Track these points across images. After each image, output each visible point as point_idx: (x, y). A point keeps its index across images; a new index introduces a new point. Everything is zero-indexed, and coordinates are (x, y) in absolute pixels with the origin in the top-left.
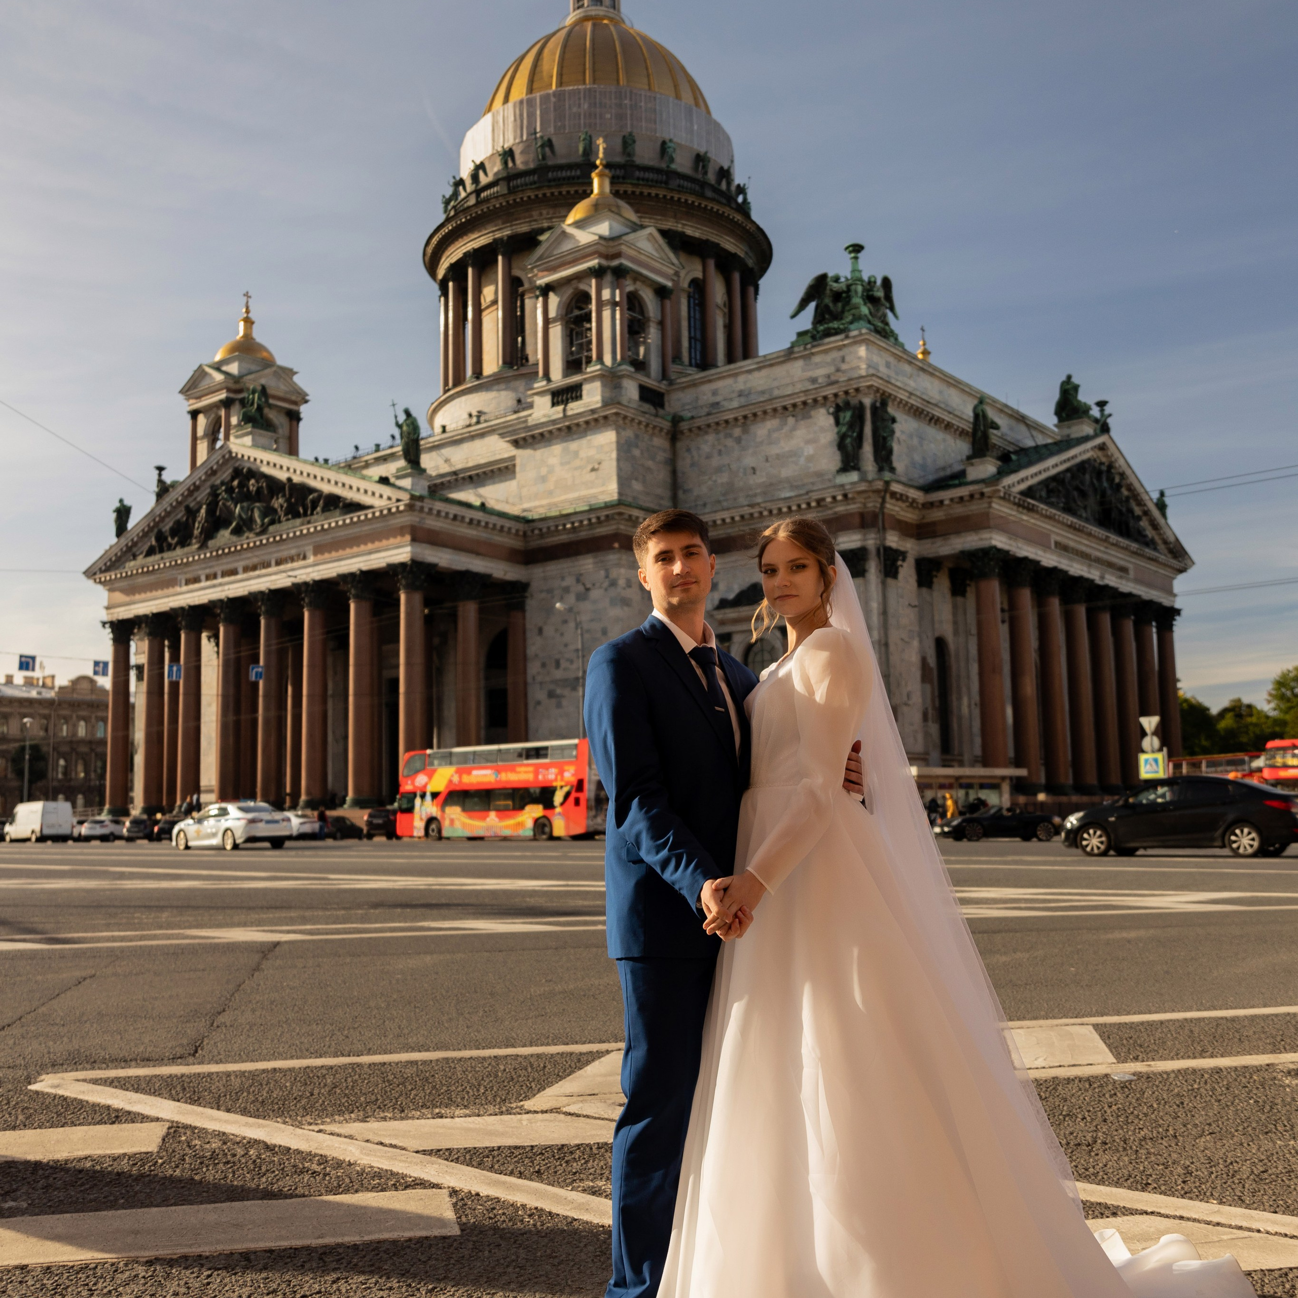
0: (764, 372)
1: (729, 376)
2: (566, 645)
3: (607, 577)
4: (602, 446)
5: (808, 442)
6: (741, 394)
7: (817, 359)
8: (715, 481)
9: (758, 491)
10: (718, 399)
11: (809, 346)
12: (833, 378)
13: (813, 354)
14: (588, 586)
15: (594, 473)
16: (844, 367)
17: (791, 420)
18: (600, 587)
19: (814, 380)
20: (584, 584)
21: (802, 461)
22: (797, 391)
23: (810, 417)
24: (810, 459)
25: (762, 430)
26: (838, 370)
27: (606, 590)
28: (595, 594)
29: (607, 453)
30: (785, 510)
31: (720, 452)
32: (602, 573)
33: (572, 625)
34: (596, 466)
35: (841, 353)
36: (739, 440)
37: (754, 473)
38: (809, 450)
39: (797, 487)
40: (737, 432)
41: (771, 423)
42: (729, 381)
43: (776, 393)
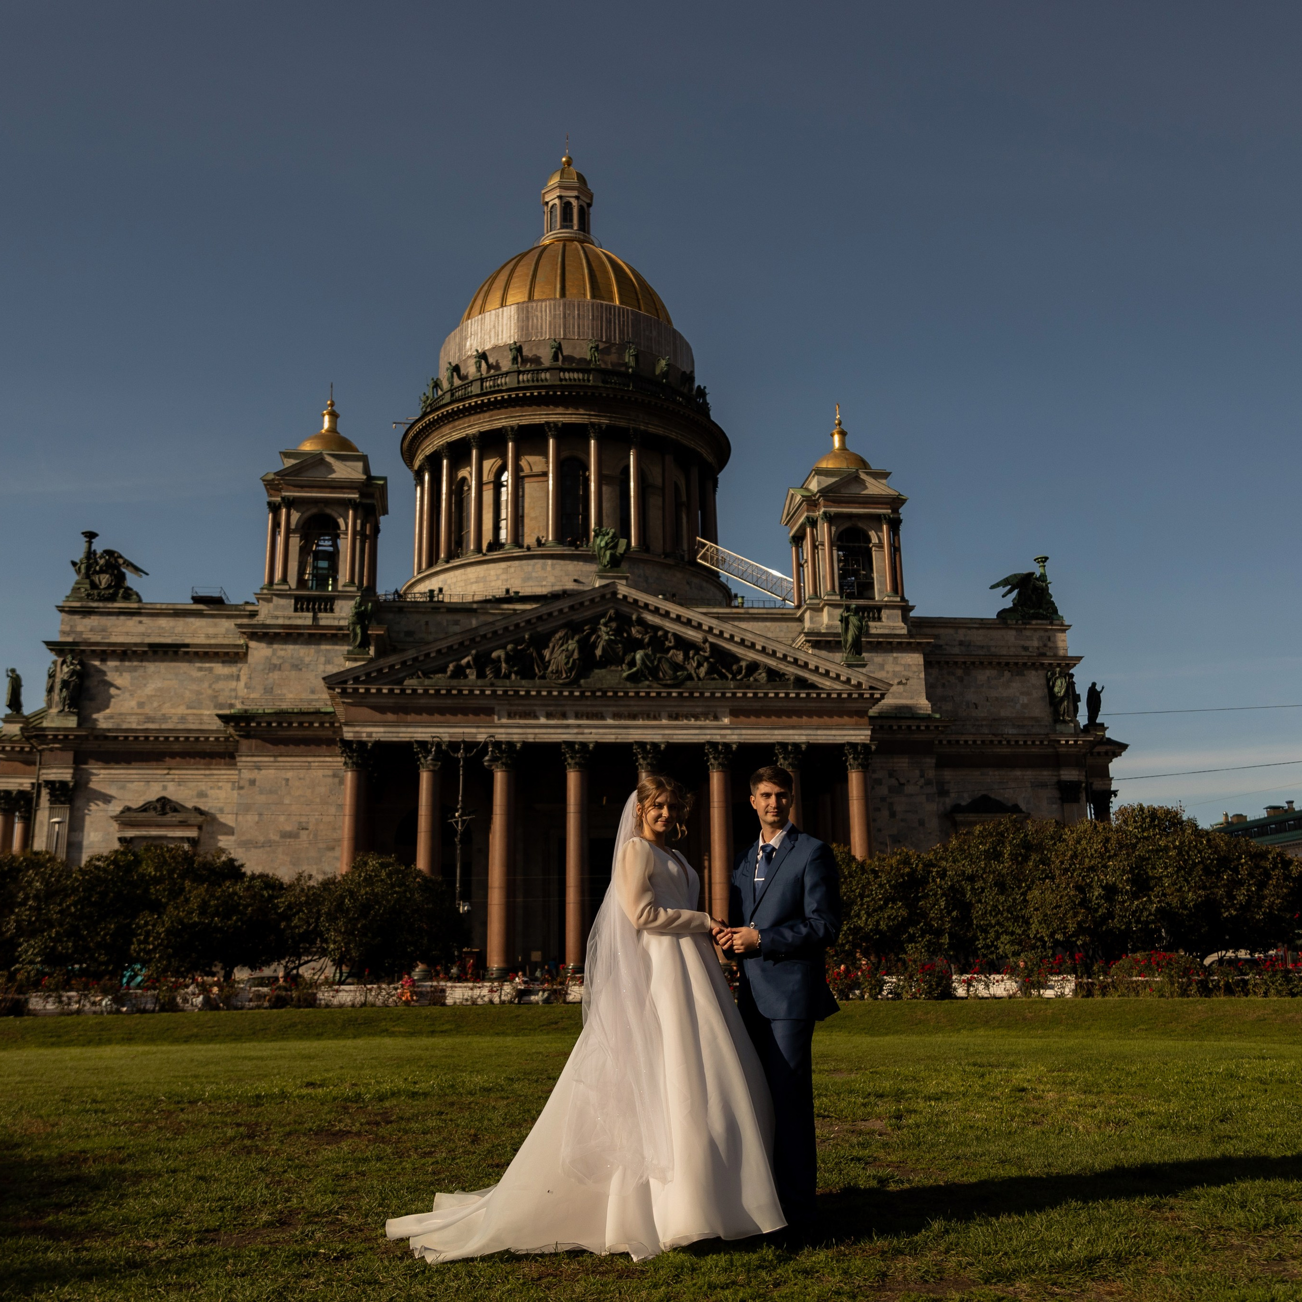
0: (981, 632)
1: (951, 627)
2: (879, 830)
3: (922, 776)
4: (909, 665)
5: (1022, 693)
6: (961, 643)
7: (1028, 633)
8: (940, 708)
9: (984, 723)
10: (941, 642)
11: (1020, 622)
12: (1041, 650)
13: (1025, 629)
14: (902, 781)
15: (901, 687)
16: (1050, 644)
17: (1007, 674)
18: (916, 784)
19: (1026, 648)
20: (897, 779)
21: (1018, 706)
22: (1011, 653)
23: (1024, 675)
24: (1024, 706)
25: (983, 676)
26: (1045, 646)
27: (922, 787)
28: (909, 789)
29: (915, 672)
30: (1021, 743)
31: (944, 685)
32: (917, 772)
33: (886, 813)
34: (904, 681)
35: (1047, 634)
36: (961, 680)
37: (977, 708)
38: (1024, 700)
39: (1018, 726)
40: (959, 672)
41: (989, 673)
42: (951, 631)
43: (993, 649)
